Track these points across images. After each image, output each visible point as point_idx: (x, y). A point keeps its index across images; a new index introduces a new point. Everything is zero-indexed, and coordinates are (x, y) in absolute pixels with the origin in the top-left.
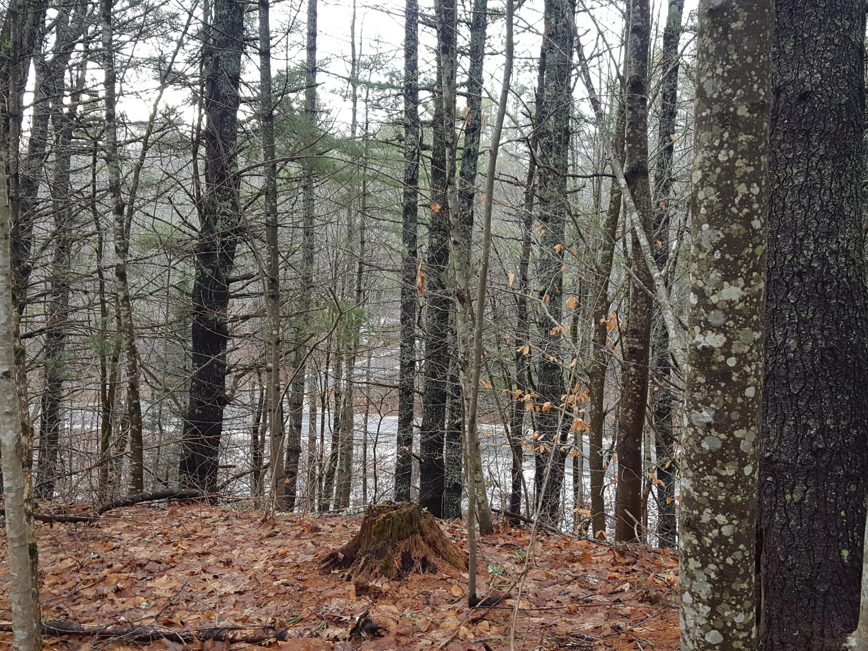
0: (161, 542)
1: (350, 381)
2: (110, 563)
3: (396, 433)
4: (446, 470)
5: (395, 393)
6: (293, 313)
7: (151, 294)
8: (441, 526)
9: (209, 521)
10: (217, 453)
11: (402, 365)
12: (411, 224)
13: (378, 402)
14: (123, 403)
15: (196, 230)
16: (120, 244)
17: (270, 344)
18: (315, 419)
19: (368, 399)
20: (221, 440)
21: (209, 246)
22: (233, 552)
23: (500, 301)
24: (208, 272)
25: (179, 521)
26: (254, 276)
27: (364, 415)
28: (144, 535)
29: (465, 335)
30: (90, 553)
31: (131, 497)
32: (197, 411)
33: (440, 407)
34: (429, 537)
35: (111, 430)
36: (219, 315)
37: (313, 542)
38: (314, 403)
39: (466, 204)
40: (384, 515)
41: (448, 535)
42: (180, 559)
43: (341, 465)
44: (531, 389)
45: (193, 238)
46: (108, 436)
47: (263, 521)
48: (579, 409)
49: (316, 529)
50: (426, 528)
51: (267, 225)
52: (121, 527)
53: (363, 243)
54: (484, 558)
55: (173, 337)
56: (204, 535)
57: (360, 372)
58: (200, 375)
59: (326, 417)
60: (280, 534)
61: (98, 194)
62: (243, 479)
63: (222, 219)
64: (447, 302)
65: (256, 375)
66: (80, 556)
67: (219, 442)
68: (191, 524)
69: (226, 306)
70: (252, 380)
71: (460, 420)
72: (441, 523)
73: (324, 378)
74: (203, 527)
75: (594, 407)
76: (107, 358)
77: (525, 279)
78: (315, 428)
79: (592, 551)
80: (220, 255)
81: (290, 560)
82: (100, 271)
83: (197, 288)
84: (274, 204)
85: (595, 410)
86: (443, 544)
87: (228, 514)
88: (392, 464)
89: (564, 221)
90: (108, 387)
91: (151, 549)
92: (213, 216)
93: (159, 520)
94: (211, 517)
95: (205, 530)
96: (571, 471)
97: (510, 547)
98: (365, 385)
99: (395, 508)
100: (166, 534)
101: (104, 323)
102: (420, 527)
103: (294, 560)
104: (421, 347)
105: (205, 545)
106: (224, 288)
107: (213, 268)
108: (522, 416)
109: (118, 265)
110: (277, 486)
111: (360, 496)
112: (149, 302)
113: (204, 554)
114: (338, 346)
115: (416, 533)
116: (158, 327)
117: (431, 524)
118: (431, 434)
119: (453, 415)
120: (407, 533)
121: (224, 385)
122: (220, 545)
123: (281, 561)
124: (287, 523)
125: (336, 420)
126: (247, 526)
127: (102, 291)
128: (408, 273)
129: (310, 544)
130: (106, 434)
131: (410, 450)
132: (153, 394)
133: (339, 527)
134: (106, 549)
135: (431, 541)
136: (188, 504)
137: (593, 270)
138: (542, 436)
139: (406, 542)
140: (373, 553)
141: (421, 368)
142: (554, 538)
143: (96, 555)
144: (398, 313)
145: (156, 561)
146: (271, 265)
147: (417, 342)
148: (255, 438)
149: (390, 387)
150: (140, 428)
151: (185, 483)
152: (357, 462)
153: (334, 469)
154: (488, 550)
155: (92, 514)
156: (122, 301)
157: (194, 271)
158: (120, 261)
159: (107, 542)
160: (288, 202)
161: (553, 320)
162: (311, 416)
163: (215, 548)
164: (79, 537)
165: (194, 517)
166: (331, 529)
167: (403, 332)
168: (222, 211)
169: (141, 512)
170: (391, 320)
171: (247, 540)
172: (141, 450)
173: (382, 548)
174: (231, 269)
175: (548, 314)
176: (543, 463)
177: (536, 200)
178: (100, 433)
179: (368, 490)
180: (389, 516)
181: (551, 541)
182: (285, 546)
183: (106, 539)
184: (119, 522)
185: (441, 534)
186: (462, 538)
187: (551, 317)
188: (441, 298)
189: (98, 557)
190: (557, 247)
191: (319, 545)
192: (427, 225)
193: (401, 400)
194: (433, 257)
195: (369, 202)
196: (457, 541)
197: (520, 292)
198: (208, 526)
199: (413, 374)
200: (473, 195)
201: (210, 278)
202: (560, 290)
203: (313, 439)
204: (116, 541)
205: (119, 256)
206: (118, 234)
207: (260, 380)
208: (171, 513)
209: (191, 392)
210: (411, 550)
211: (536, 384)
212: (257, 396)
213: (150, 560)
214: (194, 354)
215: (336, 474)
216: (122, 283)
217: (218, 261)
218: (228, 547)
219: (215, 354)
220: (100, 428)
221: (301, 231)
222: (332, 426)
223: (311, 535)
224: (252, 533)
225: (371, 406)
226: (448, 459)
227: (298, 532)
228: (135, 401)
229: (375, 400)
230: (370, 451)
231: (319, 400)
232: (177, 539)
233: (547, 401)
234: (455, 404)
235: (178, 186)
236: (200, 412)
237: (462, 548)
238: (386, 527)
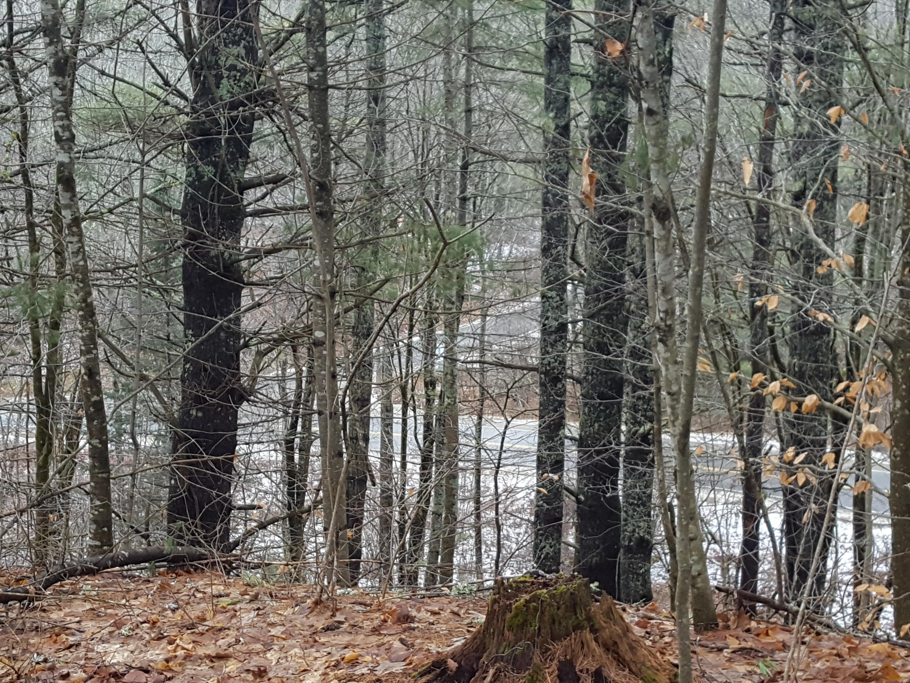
0: (147, 637)
1: (451, 359)
2: (65, 671)
3: (535, 448)
4: (623, 515)
5: (530, 378)
6: (354, 241)
7: (110, 211)
8: (625, 616)
9: (224, 602)
10: (230, 485)
11: (545, 331)
12: (559, 76)
13: (500, 395)
14: (68, 397)
15: (186, 98)
16: (62, 127)
17: (320, 297)
18: (390, 425)
19: (483, 390)
20: (235, 462)
21: (207, 125)
22: (268, 655)
23: (719, 210)
24: (208, 171)
25: (176, 602)
26: (286, 177)
27: (475, 417)
28: (118, 625)
29: (667, 279)
30: (32, 653)
31: (94, 559)
32: (194, 412)
33: (612, 404)
34: (605, 634)
35: (51, 444)
36: (227, 247)
37: (402, 641)
38: (388, 397)
39: (660, 36)
40: (527, 597)
41: (638, 631)
42: (180, 664)
43: (437, 504)
44: (776, 370)
45: (180, 111)
46: (47, 456)
47: (317, 603)
48: (871, 407)
49: (407, 618)
50: (600, 620)
51: (310, 87)
52: (80, 610)
53: (469, 111)
54: (704, 672)
55: (148, 286)
56: (219, 625)
57: (468, 342)
58: (197, 351)
59: (410, 422)
60: (345, 626)
61: (16, 39)
62: (270, 527)
63: (228, 77)
64: (626, 216)
65: (289, 350)
66: (15, 658)
67: (232, 466)
68: (196, 606)
69: (238, 231)
70: (282, 357)
71: (648, 426)
72: (624, 610)
73: (404, 354)
74: (215, 612)
75: (898, 404)
76: (41, 322)
77: (767, 170)
78: (391, 441)
79: (899, 663)
80: (227, 140)
81: (365, 671)
82: (24, 173)
83: (189, 200)
84: (321, 50)
85: (902, 409)
86: (632, 648)
87: (256, 589)
88: (525, 503)
89: (842, 60)
90: (44, 372)
91: (131, 647)
92: (214, 72)
93: (143, 600)
94: (228, 595)
95: (220, 617)
96: (850, 516)
97: (748, 653)
98: (477, 366)
99: (546, 585)
100: (154, 623)
101: (35, 264)
102: (589, 619)
103: (372, 671)
104: (575, 296)
105: (220, 642)
106: (237, 200)
107: (215, 165)
108: (761, 419)
109: (61, 165)
110: (337, 544)
111: (471, 557)
112: (106, 224)
113: (220, 657)
114: (429, 297)
115: (582, 628)
116: (125, 268)
117: (609, 613)
118: (598, 453)
119: (634, 418)
120: (567, 628)
121: (238, 369)
122: (246, 643)
123: (350, 671)
124: (358, 608)
125: (428, 427)
126: (290, 611)
127: (29, 209)
128: (555, 166)
129: (397, 644)
130: (44, 452)
131: (560, 478)
132: (115, 383)
133: (446, 614)
134: (57, 646)
135: (610, 642)
136: (189, 572)
137: (900, 153)
138: (802, 457)
139: (565, 642)
140: (508, 662)
141: (577, 335)
142: (830, 639)
143: (41, 658)
144: (537, 237)
145: (141, 669)
146: (318, 159)
147: (569, 287)
148: (290, 459)
149: (522, 368)
150: (104, 443)
151: (181, 537)
152: (464, 500)
153: (425, 512)
154: (711, 657)
155: (31, 589)
156: (69, 227)
157: (181, 172)
158: (63, 158)
159: (57, 635)
160: (338, 42)
161: (823, 246)
162: (383, 419)
163: (238, 647)
164: (12, 627)
165: (199, 595)
166: (432, 619)
167: (546, 271)
168: (229, 63)
169: (111, 585)
170: (522, 249)
171: (289, 635)
172: (107, 480)
173: (523, 653)
174: (245, 164)
175: (813, 235)
176: (802, 504)
177: (788, 23)
178: (33, 448)
179: (484, 548)
180: (535, 598)
181: (824, 643)
182: (354, 646)
183: (57, 630)
184: (77, 602)
185: (627, 629)
186: (662, 637)
187: (820, 241)
188: (617, 210)
189: (45, 661)
190: (833, 112)
191: (413, 645)
192: (587, 76)
193: (544, 392)
194: (599, 136)
195: (479, 37)
196: (654, 642)
197: (759, 196)
198: (224, 610)
199: (564, 345)
200: (673, 17)
201: (211, 181)
202: (835, 189)
203: (387, 460)
204: (73, 635)
205: (62, 148)
206: (58, 111)
207: (296, 358)
208: (162, 587)
209: (183, 380)
210: (574, 657)
211: (786, 360)
212: (292, 385)
213: (131, 667)
214: (186, 316)
215: (429, 520)
216: (68, 195)
217: (223, 152)
218: (258, 647)
219: (224, 315)
220: (32, 440)
221: (364, 94)
222: (420, 437)
223: (397, 628)
224: (298, 622)
225: (487, 402)
226: (627, 496)
227: (376, 622)
228: (95, 398)
229: (494, 391)
230: (487, 481)
231: (396, 393)
232: (173, 632)
233: (810, 393)
234: (639, 398)
235: (154, 20)
236: (200, 414)
237: (663, 654)
238: (530, 617)
